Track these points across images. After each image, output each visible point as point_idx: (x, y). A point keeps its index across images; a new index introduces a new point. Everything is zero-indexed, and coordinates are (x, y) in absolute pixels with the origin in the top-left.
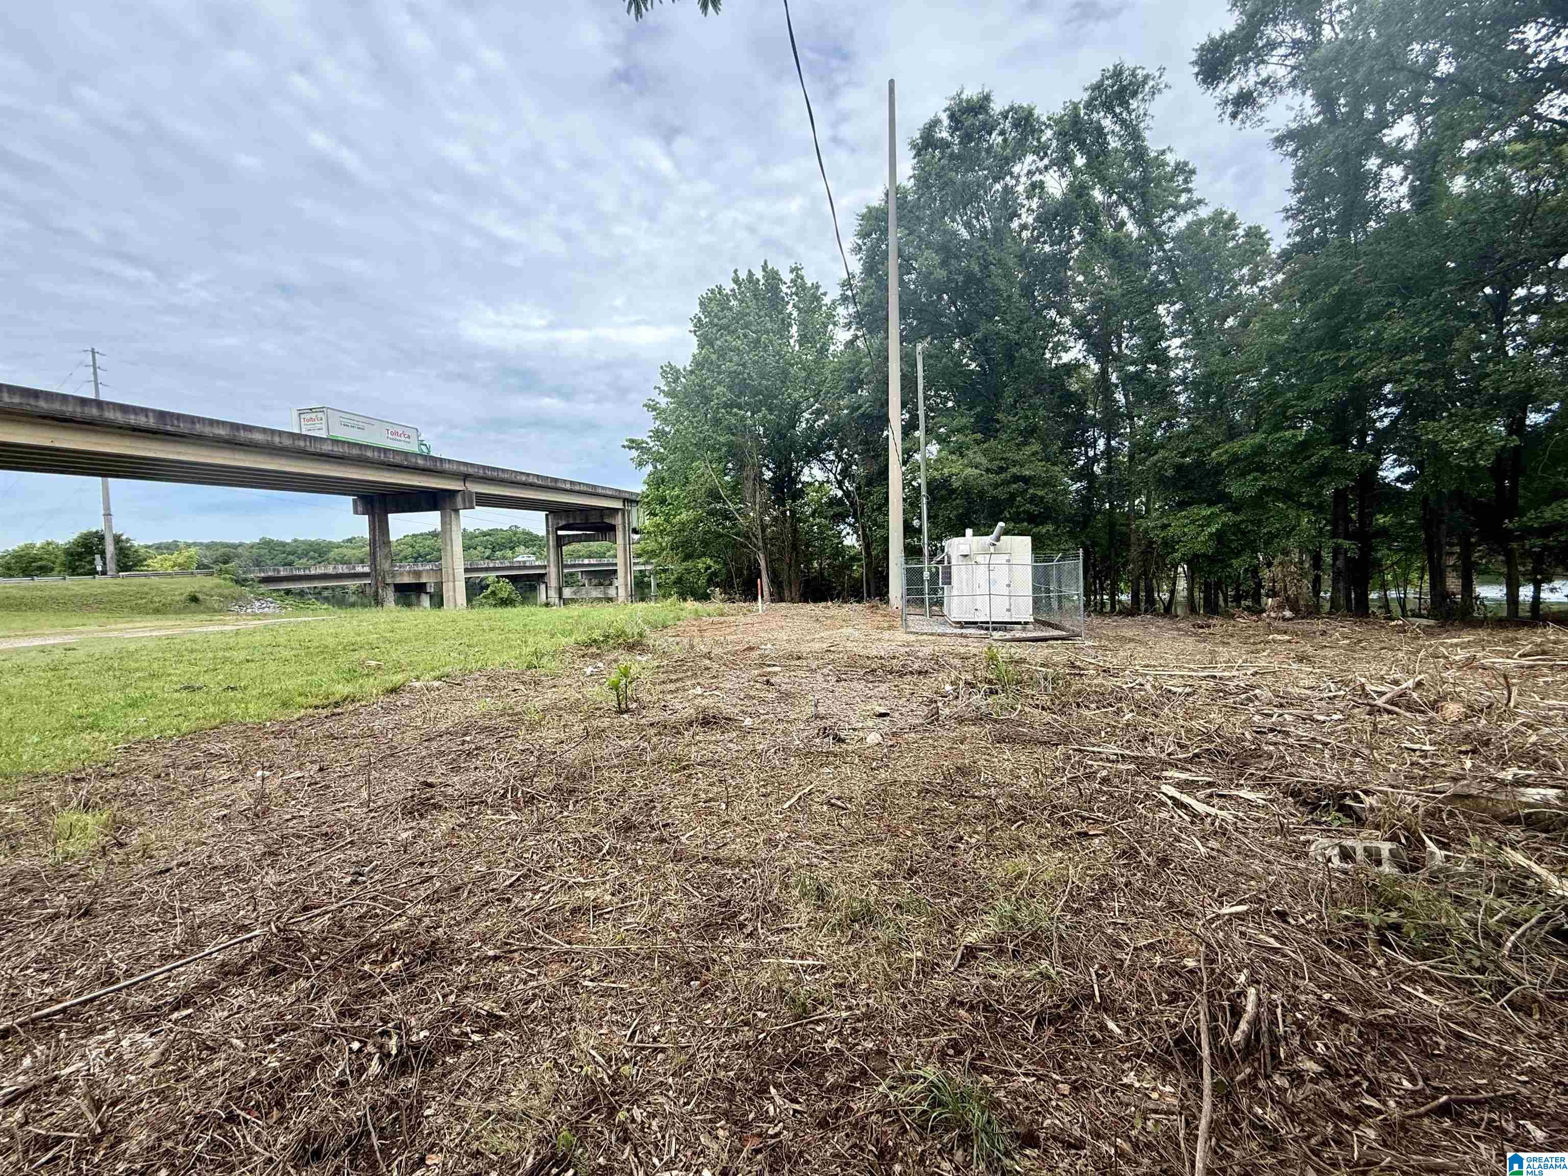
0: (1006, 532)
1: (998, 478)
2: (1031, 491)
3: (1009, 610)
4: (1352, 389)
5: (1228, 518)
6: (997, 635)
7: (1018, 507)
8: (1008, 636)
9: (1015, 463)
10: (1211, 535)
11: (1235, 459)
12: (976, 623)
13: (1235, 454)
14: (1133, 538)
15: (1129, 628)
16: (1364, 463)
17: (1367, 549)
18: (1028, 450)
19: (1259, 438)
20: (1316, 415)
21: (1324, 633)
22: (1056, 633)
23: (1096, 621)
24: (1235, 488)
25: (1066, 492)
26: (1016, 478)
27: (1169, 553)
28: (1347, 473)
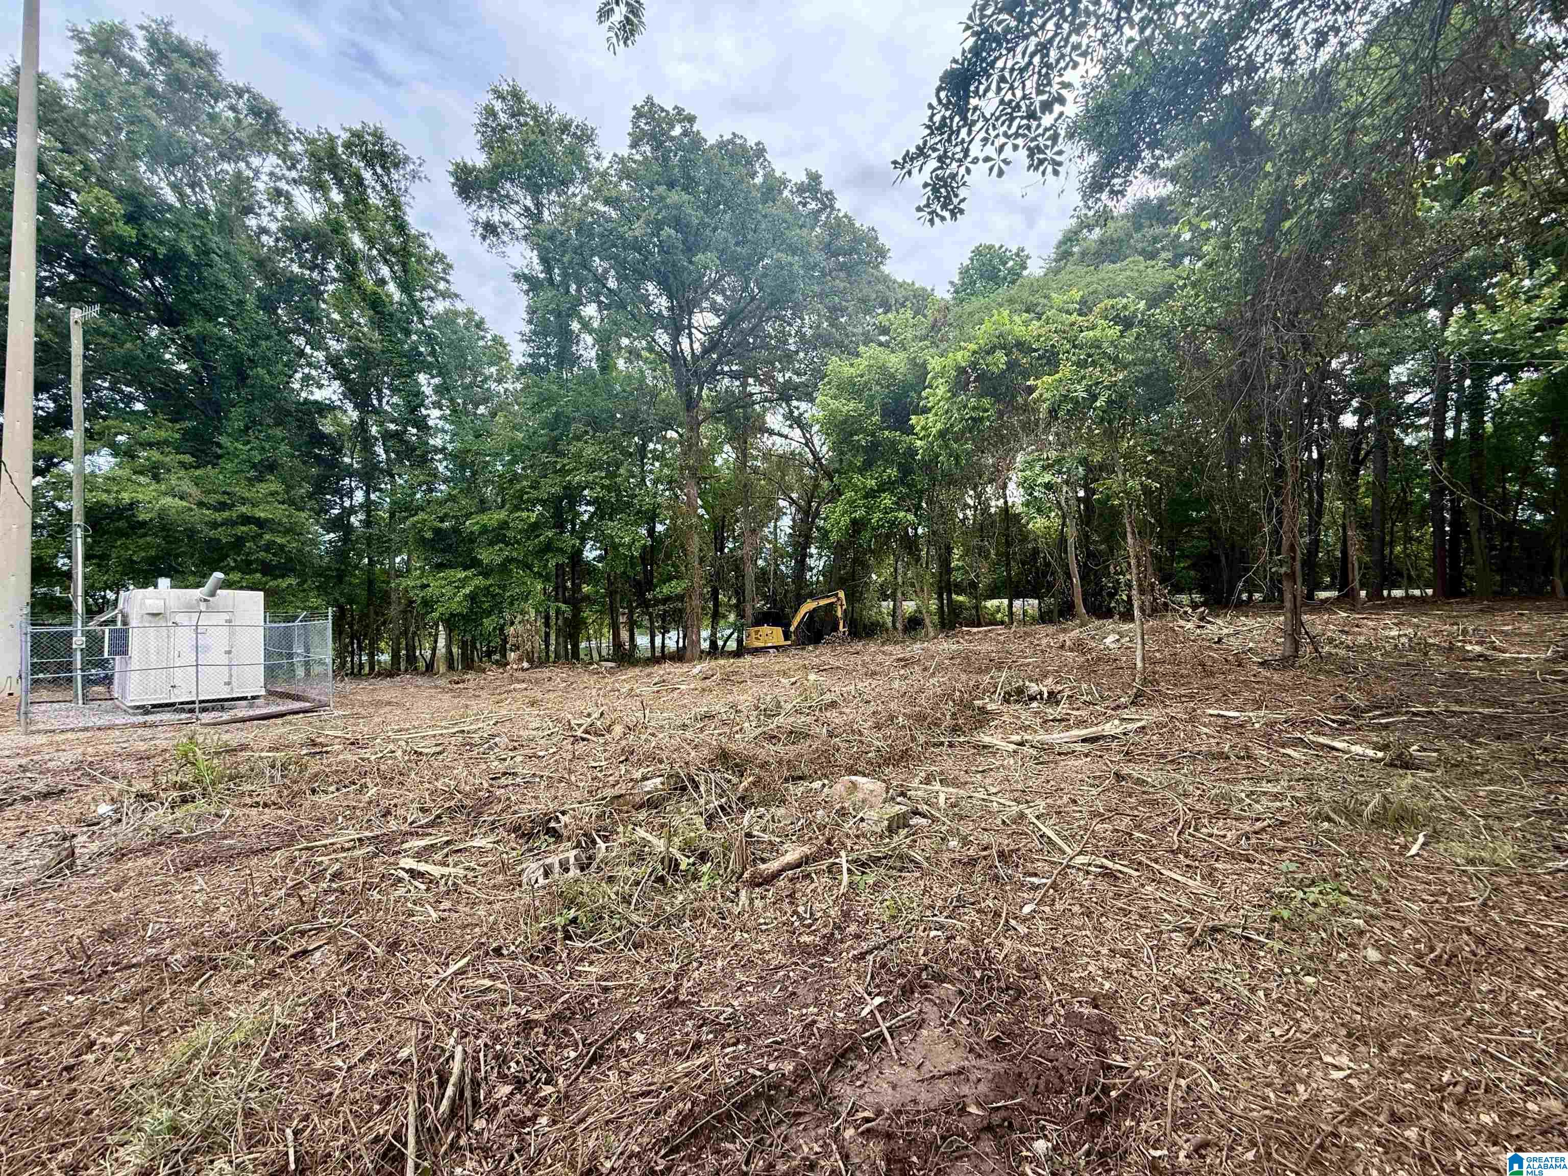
0: (227, 585)
1: (219, 517)
2: (267, 537)
3: (229, 684)
4: (565, 488)
5: (479, 581)
6: (206, 717)
7: (248, 554)
8: (226, 716)
9: (244, 501)
10: (465, 596)
11: (484, 530)
12: (173, 704)
13: (484, 526)
14: (394, 597)
15: (386, 690)
16: (574, 546)
17: (577, 611)
18: (262, 488)
19: (502, 515)
20: (543, 502)
21: (550, 679)
22: (297, 705)
23: (349, 685)
24: (486, 555)
25: (314, 543)
26: (246, 520)
27: (428, 613)
28: (561, 551)
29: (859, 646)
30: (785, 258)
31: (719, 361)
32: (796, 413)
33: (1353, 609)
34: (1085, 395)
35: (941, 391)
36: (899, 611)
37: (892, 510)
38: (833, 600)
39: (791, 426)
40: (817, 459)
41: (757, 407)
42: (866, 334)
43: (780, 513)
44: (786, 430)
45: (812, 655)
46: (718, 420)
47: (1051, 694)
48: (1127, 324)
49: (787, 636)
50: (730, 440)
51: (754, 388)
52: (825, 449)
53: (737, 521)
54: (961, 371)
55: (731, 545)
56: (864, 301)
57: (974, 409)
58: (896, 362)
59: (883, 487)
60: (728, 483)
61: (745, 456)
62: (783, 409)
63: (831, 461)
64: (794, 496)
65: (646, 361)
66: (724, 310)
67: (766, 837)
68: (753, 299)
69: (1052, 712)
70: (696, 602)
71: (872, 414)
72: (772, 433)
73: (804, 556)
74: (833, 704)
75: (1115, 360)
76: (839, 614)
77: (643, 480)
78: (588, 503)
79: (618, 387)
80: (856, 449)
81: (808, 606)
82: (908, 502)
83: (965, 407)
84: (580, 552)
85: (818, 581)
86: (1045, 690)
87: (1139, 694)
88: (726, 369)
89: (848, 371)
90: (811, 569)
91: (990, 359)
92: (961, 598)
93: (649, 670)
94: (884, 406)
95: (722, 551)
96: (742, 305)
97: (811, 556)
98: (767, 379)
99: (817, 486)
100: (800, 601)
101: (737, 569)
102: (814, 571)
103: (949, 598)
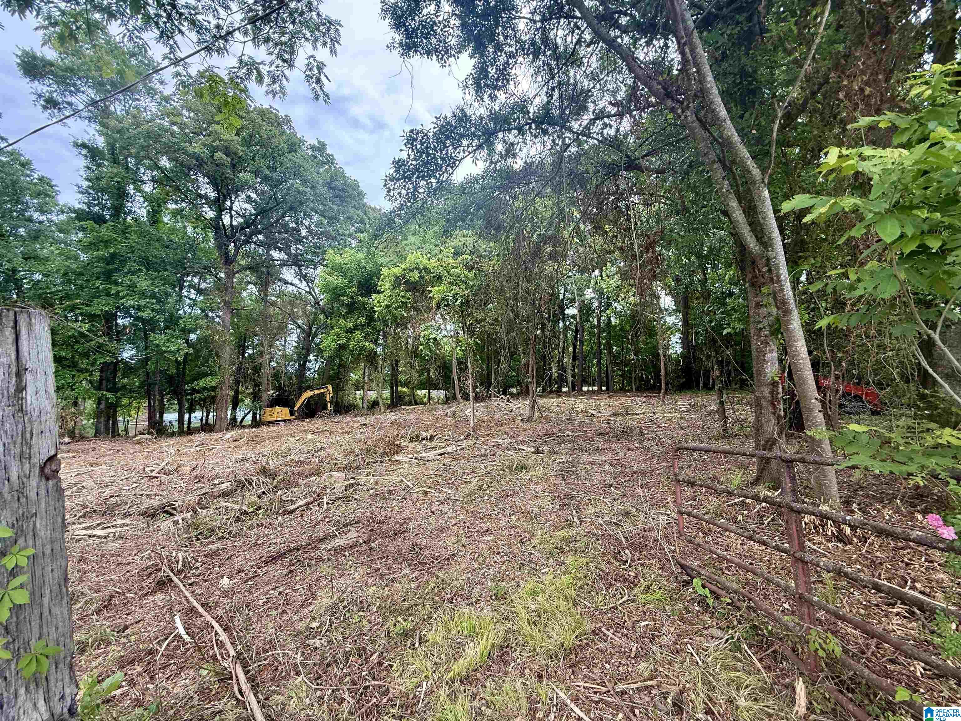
29: (340, 418)
32: (304, 273)
33: (568, 396)
34: (452, 298)
35: (387, 285)
36: (366, 397)
37: (361, 341)
38: (324, 390)
39: (299, 280)
40: (317, 302)
43: (289, 332)
45: (309, 424)
47: (431, 437)
49: (292, 414)
50: (254, 283)
54: (397, 278)
57: (403, 297)
59: (356, 328)
61: (265, 293)
63: (326, 305)
64: (300, 322)
66: (258, 203)
67: (289, 499)
69: (430, 445)
71: (352, 286)
73: (306, 361)
74: (323, 448)
76: (328, 399)
80: (342, 305)
81: (308, 394)
82: (371, 337)
83: (399, 295)
85: (314, 378)
86: (429, 435)
87: (469, 435)
89: (338, 260)
90: (310, 370)
91: (411, 274)
92: (405, 390)
94: (359, 282)
95: (243, 355)
97: (310, 361)
99: (315, 318)
100: (302, 391)
102: (312, 371)
103: (397, 389)
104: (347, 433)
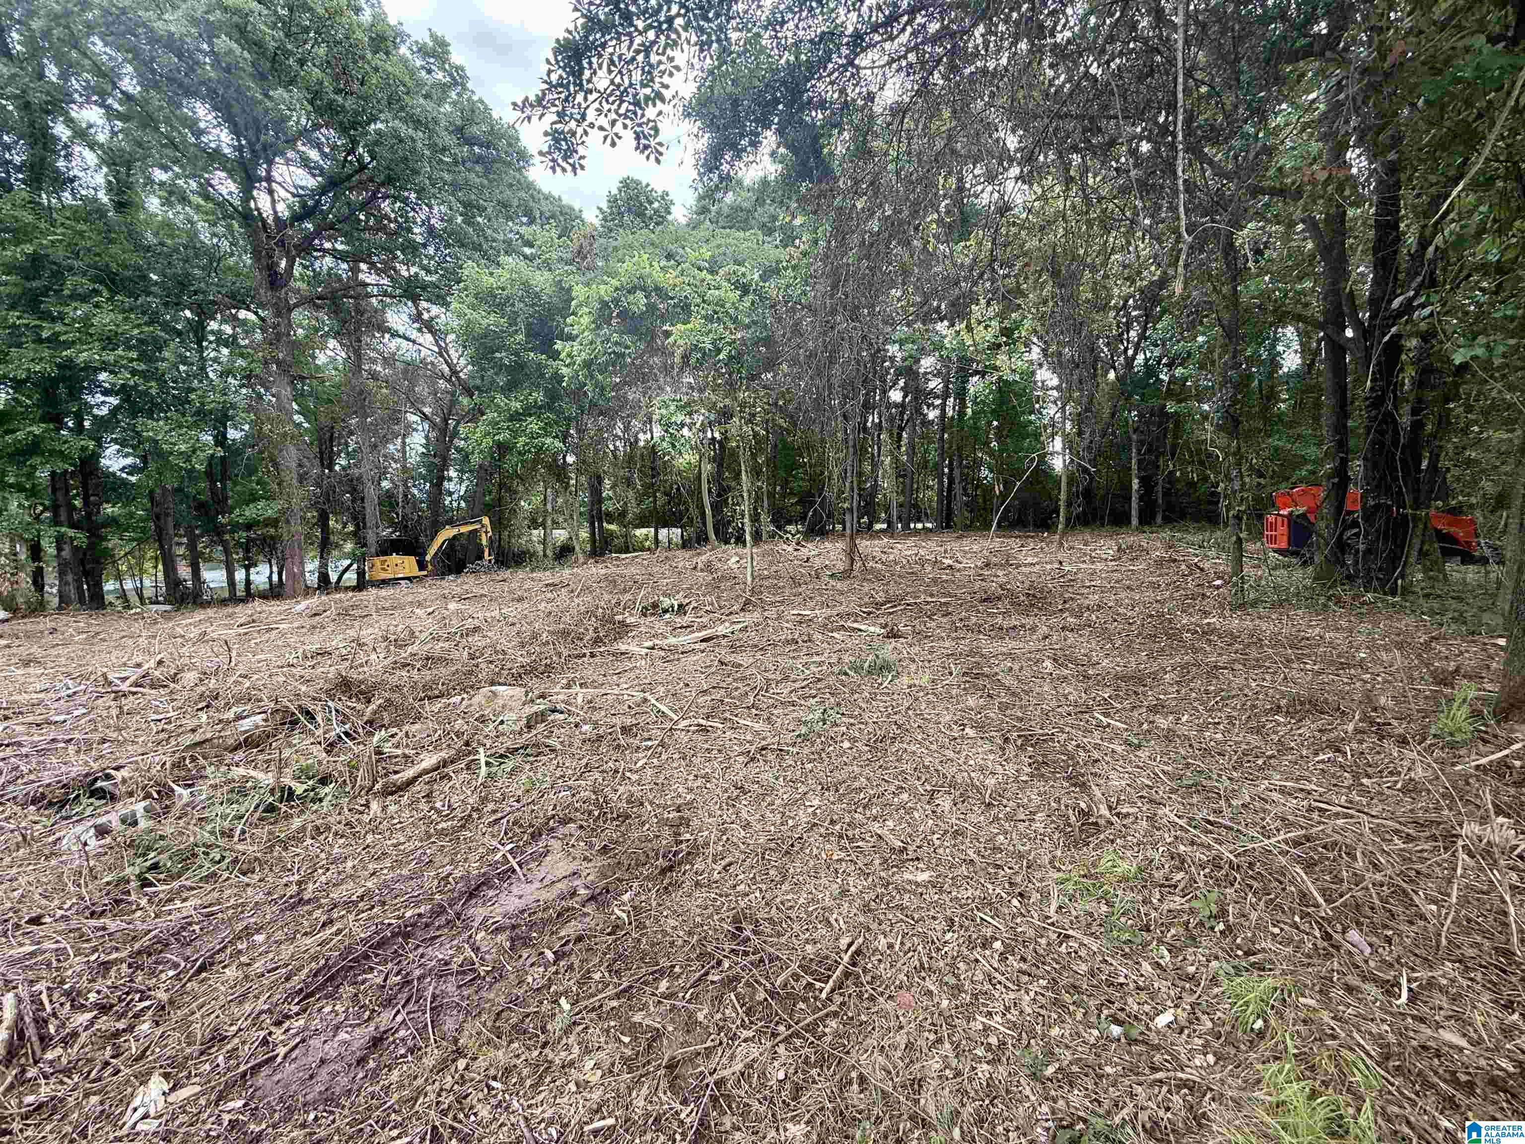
4: (61, 367)
16: (82, 449)
17: (95, 539)
21: (53, 631)
29: (506, 574)
30: (405, 130)
31: (318, 233)
32: (426, 316)
33: (892, 537)
34: (710, 347)
35: (585, 320)
36: (549, 539)
37: (538, 436)
38: (478, 526)
39: (420, 330)
40: (454, 372)
41: (374, 300)
42: (508, 242)
43: (409, 429)
44: (414, 335)
45: (451, 584)
46: (318, 307)
47: (680, 606)
48: (745, 290)
49: (422, 566)
50: (337, 335)
51: (367, 276)
52: (462, 362)
53: (351, 433)
54: (605, 305)
55: (343, 462)
56: (505, 205)
57: (616, 343)
58: (541, 280)
59: (527, 411)
60: (338, 386)
61: (359, 356)
62: (409, 308)
63: (471, 376)
64: (427, 410)
65: (198, 208)
66: (321, 169)
67: (399, 752)
68: (363, 167)
69: (680, 621)
70: (297, 527)
71: (516, 332)
72: (395, 334)
73: (441, 479)
74: (476, 629)
75: (735, 320)
76: (484, 542)
77: (203, 369)
78: (106, 393)
79: (149, 235)
80: (500, 367)
81: (448, 533)
82: (556, 429)
83: (608, 340)
84: (95, 457)
85: (459, 508)
86: (676, 604)
87: (748, 602)
88: (327, 245)
90: (450, 494)
91: (631, 298)
92: (613, 527)
93: (230, 610)
94: (529, 326)
95: (331, 467)
96: (348, 170)
97: (450, 479)
98: (387, 269)
99: (453, 403)
100: (436, 528)
101: (354, 491)
102: (455, 496)
103: (601, 527)
104: (520, 599)
